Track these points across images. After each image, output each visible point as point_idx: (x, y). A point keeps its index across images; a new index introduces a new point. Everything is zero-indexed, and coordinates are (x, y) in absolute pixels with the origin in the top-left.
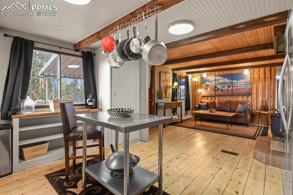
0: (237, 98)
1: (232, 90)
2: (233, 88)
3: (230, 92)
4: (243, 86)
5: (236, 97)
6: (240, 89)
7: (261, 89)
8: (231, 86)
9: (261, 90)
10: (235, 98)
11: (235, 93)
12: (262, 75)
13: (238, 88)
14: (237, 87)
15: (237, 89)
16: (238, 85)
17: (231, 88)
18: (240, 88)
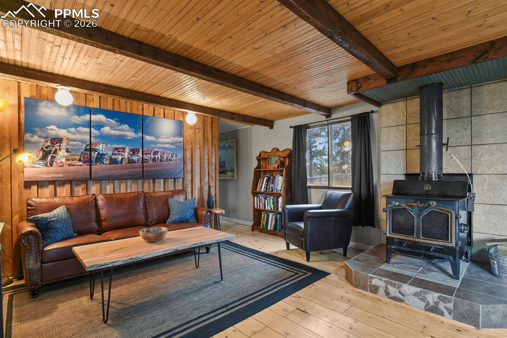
0: (152, 184)
1: (143, 162)
2: (145, 157)
3: (137, 167)
4: (168, 152)
5: (151, 181)
6: (161, 161)
7: (198, 162)
8: (141, 150)
9: (198, 165)
10: (149, 183)
11: (150, 171)
12: (199, 132)
13: (157, 156)
14: (156, 153)
15: (154, 160)
16: (157, 150)
17: (140, 154)
18: (162, 157)
